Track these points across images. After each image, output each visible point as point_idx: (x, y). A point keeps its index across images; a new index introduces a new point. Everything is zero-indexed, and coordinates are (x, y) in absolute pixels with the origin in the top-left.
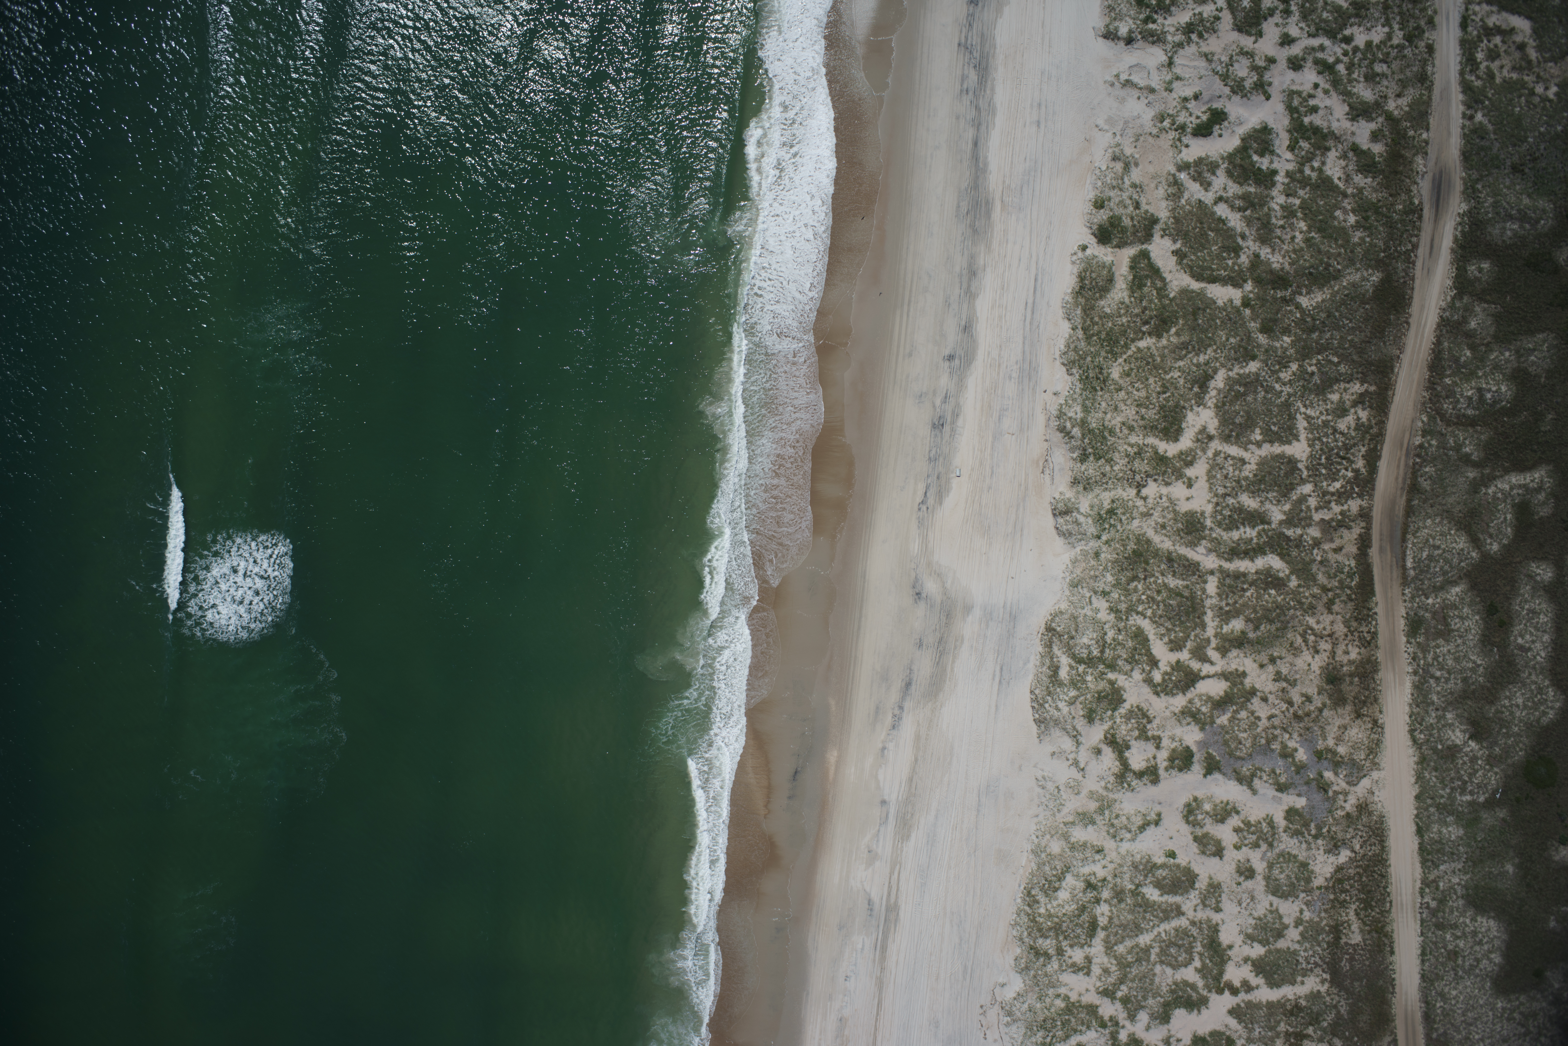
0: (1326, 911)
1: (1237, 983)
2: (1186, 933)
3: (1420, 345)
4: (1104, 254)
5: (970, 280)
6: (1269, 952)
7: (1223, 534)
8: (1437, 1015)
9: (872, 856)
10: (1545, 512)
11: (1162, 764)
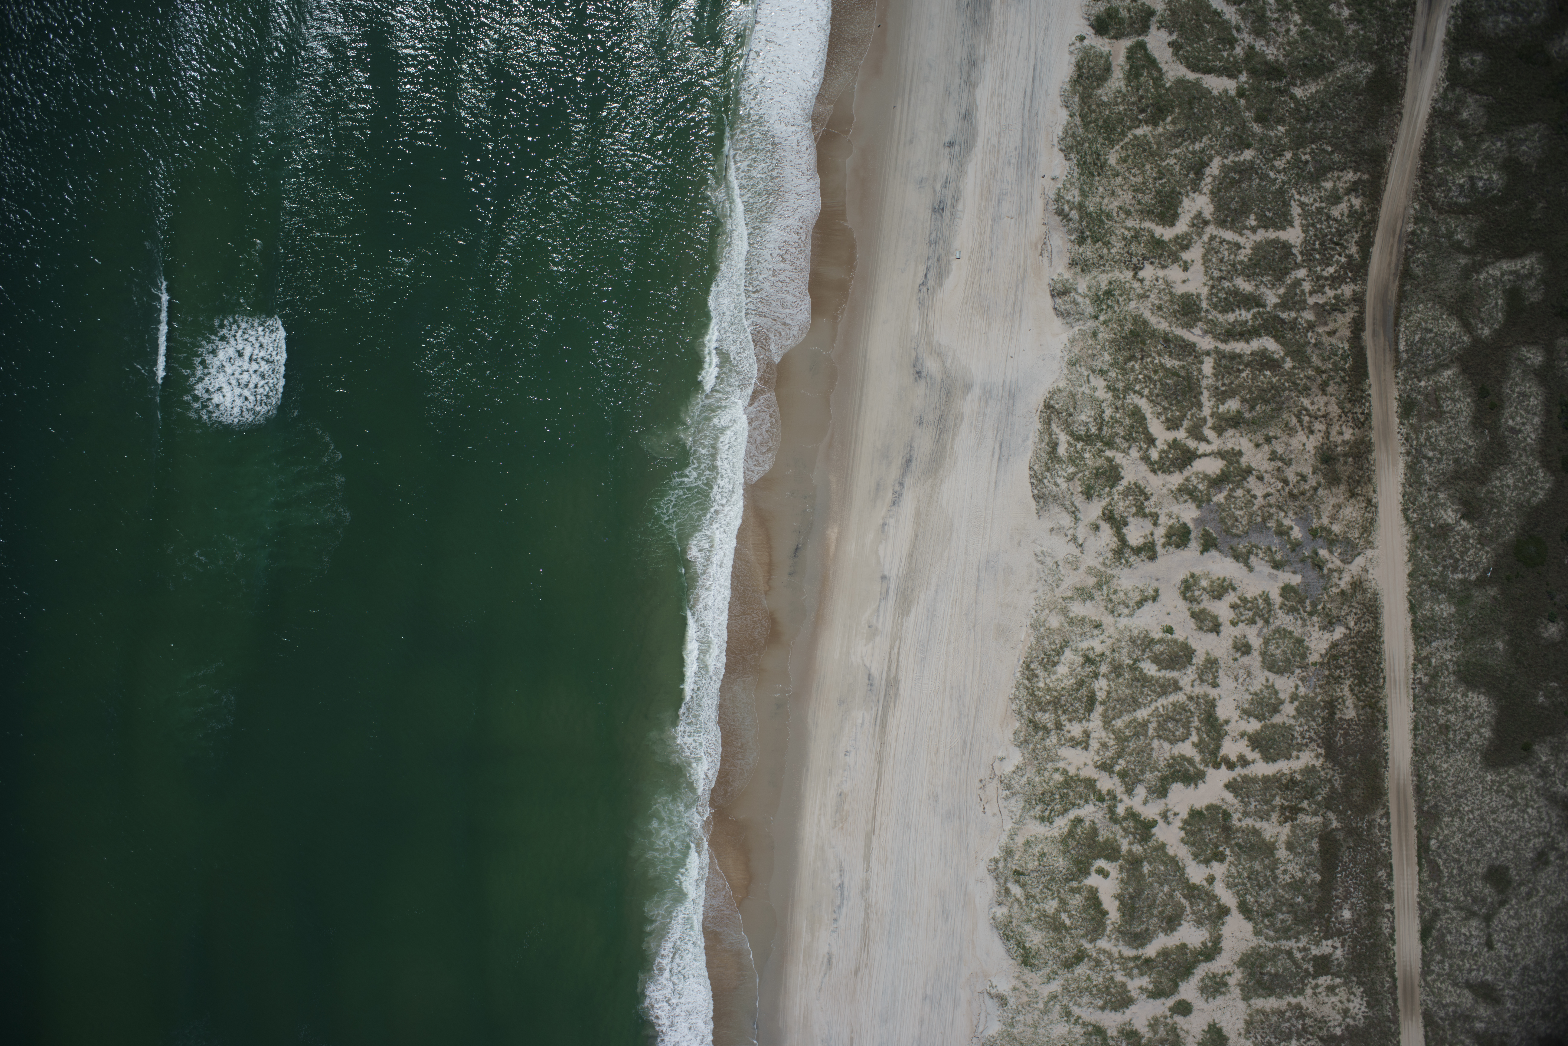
0: (1321, 687)
1: (1233, 758)
2: (1183, 708)
3: (1413, 135)
4: (1102, 44)
5: (970, 70)
6: (1265, 727)
7: (1219, 316)
8: (1429, 788)
9: (873, 631)
10: (1535, 297)
11: (1160, 541)
